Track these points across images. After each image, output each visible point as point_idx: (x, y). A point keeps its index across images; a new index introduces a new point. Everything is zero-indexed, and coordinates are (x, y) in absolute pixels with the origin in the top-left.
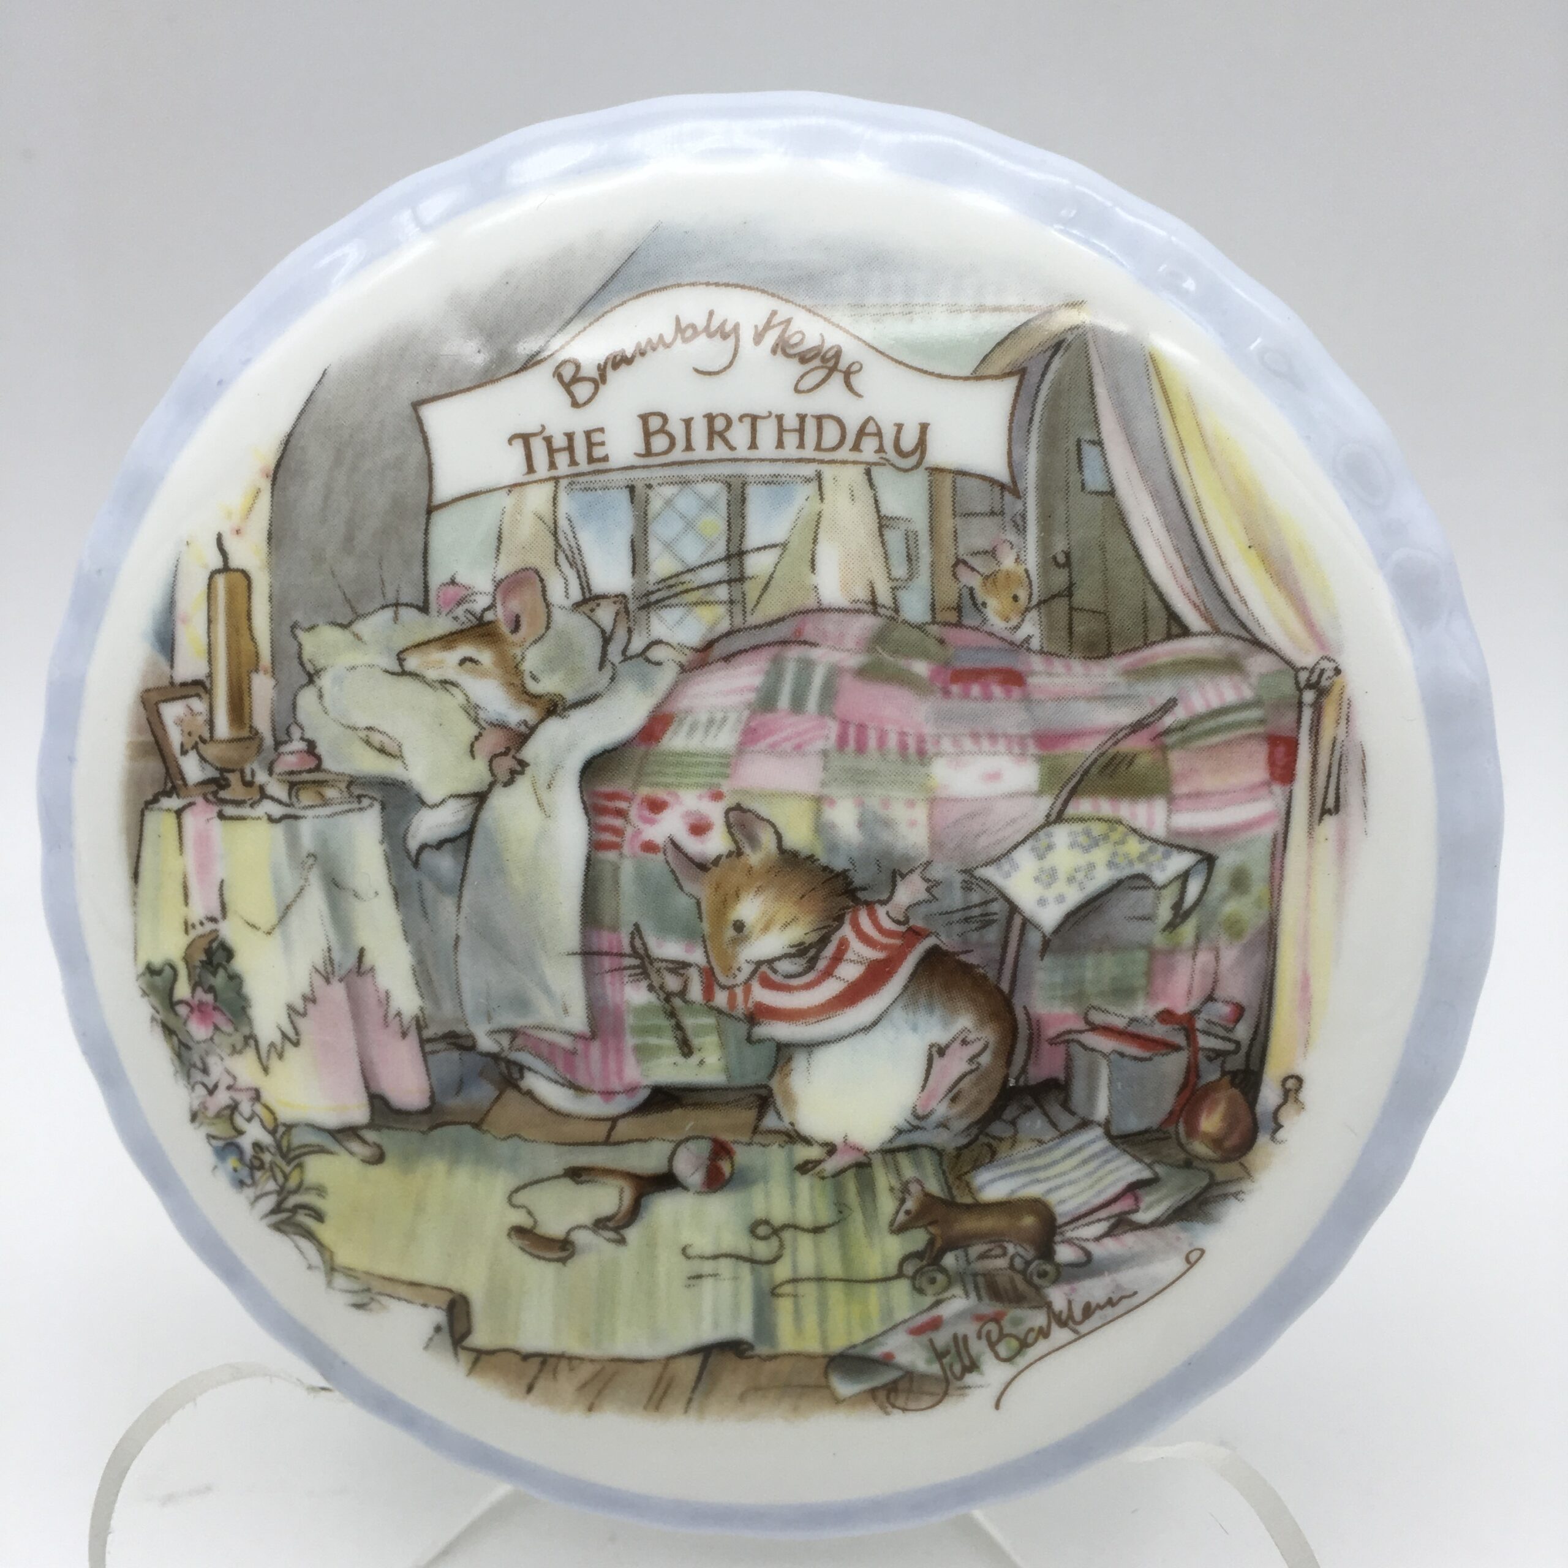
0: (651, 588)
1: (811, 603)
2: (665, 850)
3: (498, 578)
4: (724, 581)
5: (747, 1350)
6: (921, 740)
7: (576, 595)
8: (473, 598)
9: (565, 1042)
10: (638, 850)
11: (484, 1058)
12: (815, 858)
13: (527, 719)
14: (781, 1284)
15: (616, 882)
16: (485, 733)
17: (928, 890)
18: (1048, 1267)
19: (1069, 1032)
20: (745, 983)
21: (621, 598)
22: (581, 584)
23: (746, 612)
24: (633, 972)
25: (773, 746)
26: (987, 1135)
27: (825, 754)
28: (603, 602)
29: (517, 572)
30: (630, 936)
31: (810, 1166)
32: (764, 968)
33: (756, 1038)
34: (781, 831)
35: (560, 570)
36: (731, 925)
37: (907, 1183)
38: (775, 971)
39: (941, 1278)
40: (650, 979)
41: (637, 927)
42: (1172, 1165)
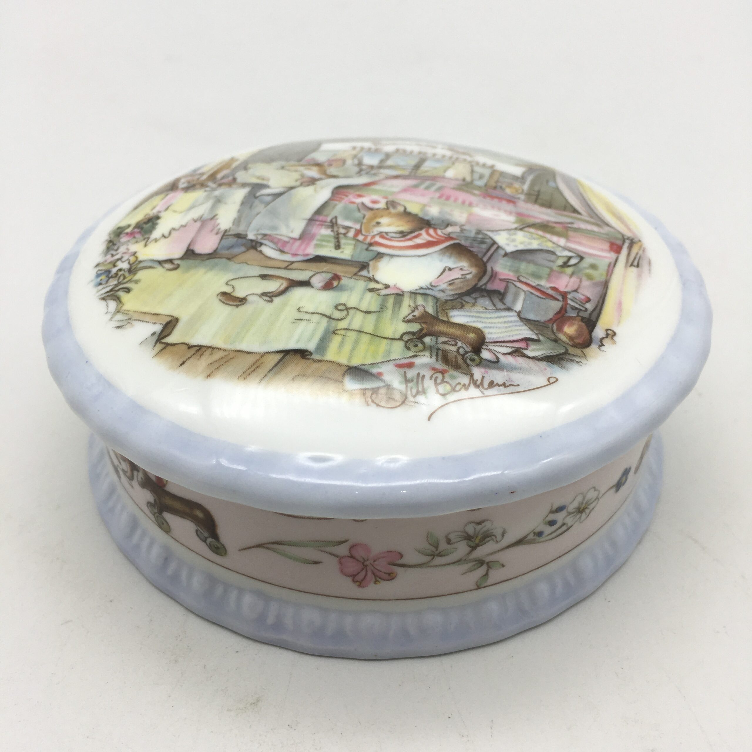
2: (358, 204)
5: (308, 355)
9: (286, 239)
10: (347, 202)
11: (247, 241)
12: (418, 215)
13: (322, 178)
14: (340, 329)
15: (334, 207)
16: (304, 178)
17: (461, 230)
18: (476, 358)
19: (510, 279)
20: (373, 236)
24: (327, 226)
25: (413, 193)
26: (462, 299)
27: (432, 198)
30: (332, 218)
31: (375, 290)
32: (383, 234)
33: (370, 249)
36: (375, 222)
37: (418, 305)
38: (387, 235)
39: (420, 346)
41: (336, 217)
42: (548, 338)
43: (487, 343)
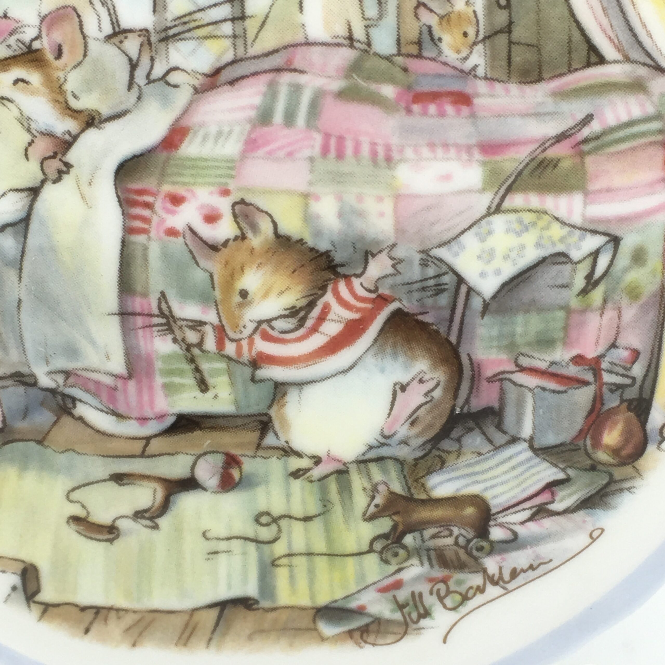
0: (169, 24)
1: (300, 38)
2: (184, 235)
3: (43, 14)
4: (229, 20)
5: (254, 604)
6: (388, 148)
7: (108, 29)
8: (22, 30)
9: (108, 380)
10: (162, 234)
11: (43, 392)
12: (304, 241)
13: (70, 130)
14: (279, 558)
15: (146, 259)
16: (36, 140)
17: (394, 266)
18: (484, 544)
19: (503, 373)
20: (249, 337)
21: (145, 32)
22: (111, 20)
23: (247, 45)
24: (160, 328)
25: (270, 153)
26: (439, 449)
27: (311, 160)
28: (130, 35)
29: (58, 9)
30: (157, 301)
31: (301, 473)
32: (265, 326)
33: (258, 378)
34: (277, 220)
35: (94, 8)
36: (238, 293)
37: (377, 484)
38: (273, 328)
39: (402, 552)
40: (174, 334)
41: (163, 294)
42: (580, 469)
43: (494, 515)
